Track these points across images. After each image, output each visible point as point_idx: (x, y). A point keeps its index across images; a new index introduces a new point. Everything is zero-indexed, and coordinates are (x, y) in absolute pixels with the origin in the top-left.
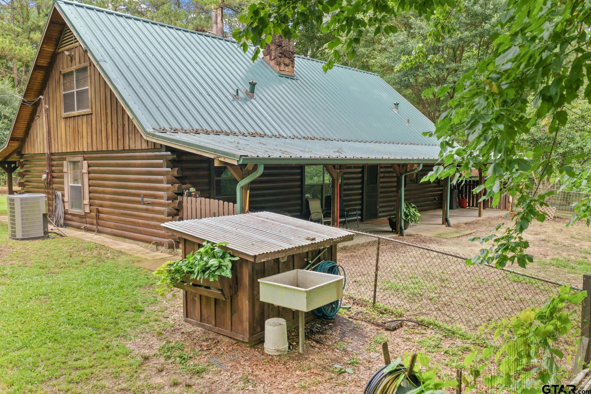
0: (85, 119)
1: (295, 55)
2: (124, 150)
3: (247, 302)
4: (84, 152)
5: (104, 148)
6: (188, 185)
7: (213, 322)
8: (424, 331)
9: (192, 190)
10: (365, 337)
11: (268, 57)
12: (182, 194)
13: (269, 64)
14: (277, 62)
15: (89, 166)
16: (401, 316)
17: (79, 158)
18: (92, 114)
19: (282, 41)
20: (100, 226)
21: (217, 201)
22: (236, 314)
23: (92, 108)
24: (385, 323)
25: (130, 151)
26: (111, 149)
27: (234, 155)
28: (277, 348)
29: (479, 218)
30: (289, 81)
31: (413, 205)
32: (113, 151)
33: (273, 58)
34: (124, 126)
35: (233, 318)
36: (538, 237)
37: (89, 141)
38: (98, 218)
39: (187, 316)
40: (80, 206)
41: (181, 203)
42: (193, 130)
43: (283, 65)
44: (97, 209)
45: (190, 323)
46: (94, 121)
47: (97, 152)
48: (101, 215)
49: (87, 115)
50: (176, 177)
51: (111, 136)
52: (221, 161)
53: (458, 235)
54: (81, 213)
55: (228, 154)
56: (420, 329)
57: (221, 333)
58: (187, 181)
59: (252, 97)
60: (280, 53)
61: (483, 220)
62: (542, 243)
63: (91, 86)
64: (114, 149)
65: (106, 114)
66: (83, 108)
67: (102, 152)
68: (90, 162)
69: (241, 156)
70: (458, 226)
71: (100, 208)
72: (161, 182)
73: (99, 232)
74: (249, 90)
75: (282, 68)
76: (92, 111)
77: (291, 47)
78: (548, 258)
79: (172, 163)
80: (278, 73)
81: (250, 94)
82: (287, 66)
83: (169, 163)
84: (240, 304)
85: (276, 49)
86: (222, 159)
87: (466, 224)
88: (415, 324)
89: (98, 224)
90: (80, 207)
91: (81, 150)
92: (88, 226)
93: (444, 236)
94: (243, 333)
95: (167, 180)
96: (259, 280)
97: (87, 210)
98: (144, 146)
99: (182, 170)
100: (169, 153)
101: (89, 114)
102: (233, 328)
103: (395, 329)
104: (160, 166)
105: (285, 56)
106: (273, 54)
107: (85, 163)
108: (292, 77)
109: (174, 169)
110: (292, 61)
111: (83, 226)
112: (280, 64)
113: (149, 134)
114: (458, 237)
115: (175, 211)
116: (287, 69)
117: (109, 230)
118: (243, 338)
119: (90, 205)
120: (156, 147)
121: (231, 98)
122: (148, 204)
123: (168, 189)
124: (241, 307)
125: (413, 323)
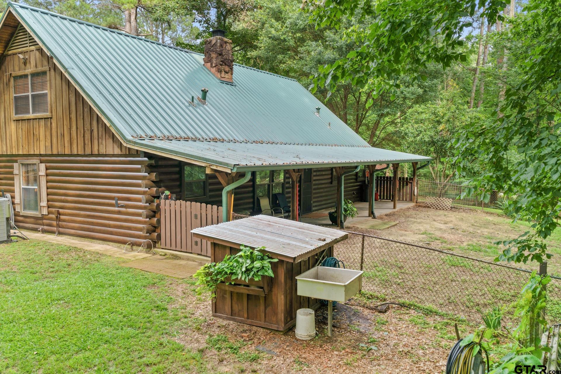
0: (42, 122)
1: (234, 63)
2: (92, 154)
3: (283, 297)
4: (41, 155)
5: (67, 152)
6: (163, 188)
7: (246, 316)
8: (407, 312)
9: (167, 193)
10: (368, 319)
11: (209, 64)
12: (158, 197)
13: (210, 71)
14: (219, 69)
15: (47, 169)
16: (385, 300)
17: (35, 161)
18: (51, 118)
19: (222, 50)
20: (59, 227)
21: (199, 204)
22: (270, 307)
23: (51, 112)
24: (377, 307)
25: (99, 155)
26: (76, 153)
27: (227, 164)
28: (309, 334)
29: (394, 210)
30: (229, 86)
31: (350, 202)
32: (78, 155)
33: (214, 65)
34: (92, 131)
35: (267, 311)
36: (447, 225)
37: (47, 144)
38: (58, 219)
39: (216, 312)
40: (36, 207)
41: (158, 205)
42: (165, 136)
43: (223, 73)
44: (58, 211)
45: (220, 317)
46: (54, 125)
47: (58, 155)
48: (62, 217)
49: (45, 118)
50: (153, 181)
51: (75, 141)
52: (212, 169)
53: (387, 226)
54: (37, 215)
55: (221, 163)
56: (404, 310)
57: (254, 324)
58: (162, 184)
59: (204, 103)
60: (221, 61)
61: (397, 211)
62: (453, 230)
63: (50, 90)
64: (79, 153)
65: (70, 118)
66: (39, 112)
67: (65, 155)
68: (48, 164)
69: (234, 165)
70: (381, 218)
71: (60, 210)
72: (139, 186)
73: (60, 233)
74: (201, 97)
75: (223, 75)
76: (52, 115)
77: (230, 56)
78: (465, 244)
79: (151, 168)
80: (219, 79)
81: (202, 100)
82: (227, 73)
83: (147, 168)
84: (274, 298)
85: (217, 58)
86: (214, 168)
87: (386, 215)
88: (399, 306)
89: (58, 226)
90: (36, 209)
91: (37, 152)
92: (46, 227)
93: (377, 228)
94: (277, 323)
95: (146, 185)
96: (296, 278)
97: (45, 212)
98: (117, 151)
99: (160, 174)
100: (146, 159)
101: (48, 118)
102: (267, 319)
103: (386, 311)
104: (138, 170)
105: (226, 64)
106: (214, 62)
107: (43, 166)
108: (231, 83)
109: (152, 173)
110: (231, 69)
111: (41, 227)
112: (221, 71)
113: (129, 141)
114: (388, 228)
115: (152, 213)
116: (227, 76)
117: (73, 231)
118: (278, 328)
119: (48, 207)
120: (130, 153)
121: (187, 104)
122: (122, 207)
123: (144, 193)
124: (275, 301)
125: (397, 305)
